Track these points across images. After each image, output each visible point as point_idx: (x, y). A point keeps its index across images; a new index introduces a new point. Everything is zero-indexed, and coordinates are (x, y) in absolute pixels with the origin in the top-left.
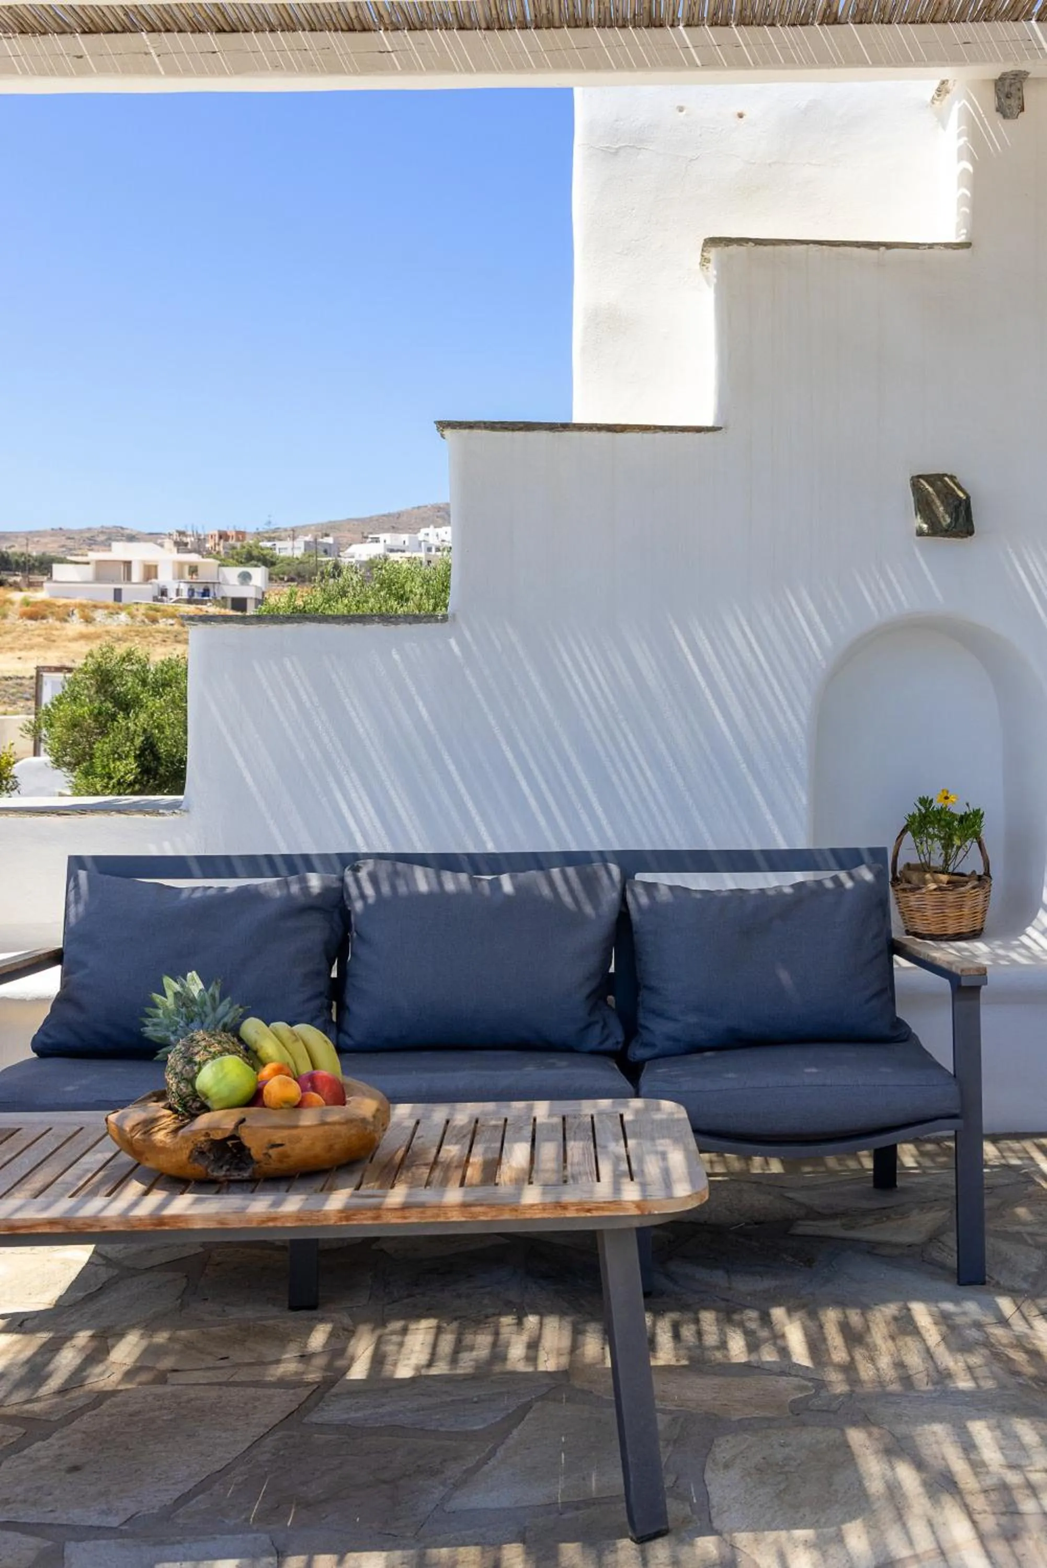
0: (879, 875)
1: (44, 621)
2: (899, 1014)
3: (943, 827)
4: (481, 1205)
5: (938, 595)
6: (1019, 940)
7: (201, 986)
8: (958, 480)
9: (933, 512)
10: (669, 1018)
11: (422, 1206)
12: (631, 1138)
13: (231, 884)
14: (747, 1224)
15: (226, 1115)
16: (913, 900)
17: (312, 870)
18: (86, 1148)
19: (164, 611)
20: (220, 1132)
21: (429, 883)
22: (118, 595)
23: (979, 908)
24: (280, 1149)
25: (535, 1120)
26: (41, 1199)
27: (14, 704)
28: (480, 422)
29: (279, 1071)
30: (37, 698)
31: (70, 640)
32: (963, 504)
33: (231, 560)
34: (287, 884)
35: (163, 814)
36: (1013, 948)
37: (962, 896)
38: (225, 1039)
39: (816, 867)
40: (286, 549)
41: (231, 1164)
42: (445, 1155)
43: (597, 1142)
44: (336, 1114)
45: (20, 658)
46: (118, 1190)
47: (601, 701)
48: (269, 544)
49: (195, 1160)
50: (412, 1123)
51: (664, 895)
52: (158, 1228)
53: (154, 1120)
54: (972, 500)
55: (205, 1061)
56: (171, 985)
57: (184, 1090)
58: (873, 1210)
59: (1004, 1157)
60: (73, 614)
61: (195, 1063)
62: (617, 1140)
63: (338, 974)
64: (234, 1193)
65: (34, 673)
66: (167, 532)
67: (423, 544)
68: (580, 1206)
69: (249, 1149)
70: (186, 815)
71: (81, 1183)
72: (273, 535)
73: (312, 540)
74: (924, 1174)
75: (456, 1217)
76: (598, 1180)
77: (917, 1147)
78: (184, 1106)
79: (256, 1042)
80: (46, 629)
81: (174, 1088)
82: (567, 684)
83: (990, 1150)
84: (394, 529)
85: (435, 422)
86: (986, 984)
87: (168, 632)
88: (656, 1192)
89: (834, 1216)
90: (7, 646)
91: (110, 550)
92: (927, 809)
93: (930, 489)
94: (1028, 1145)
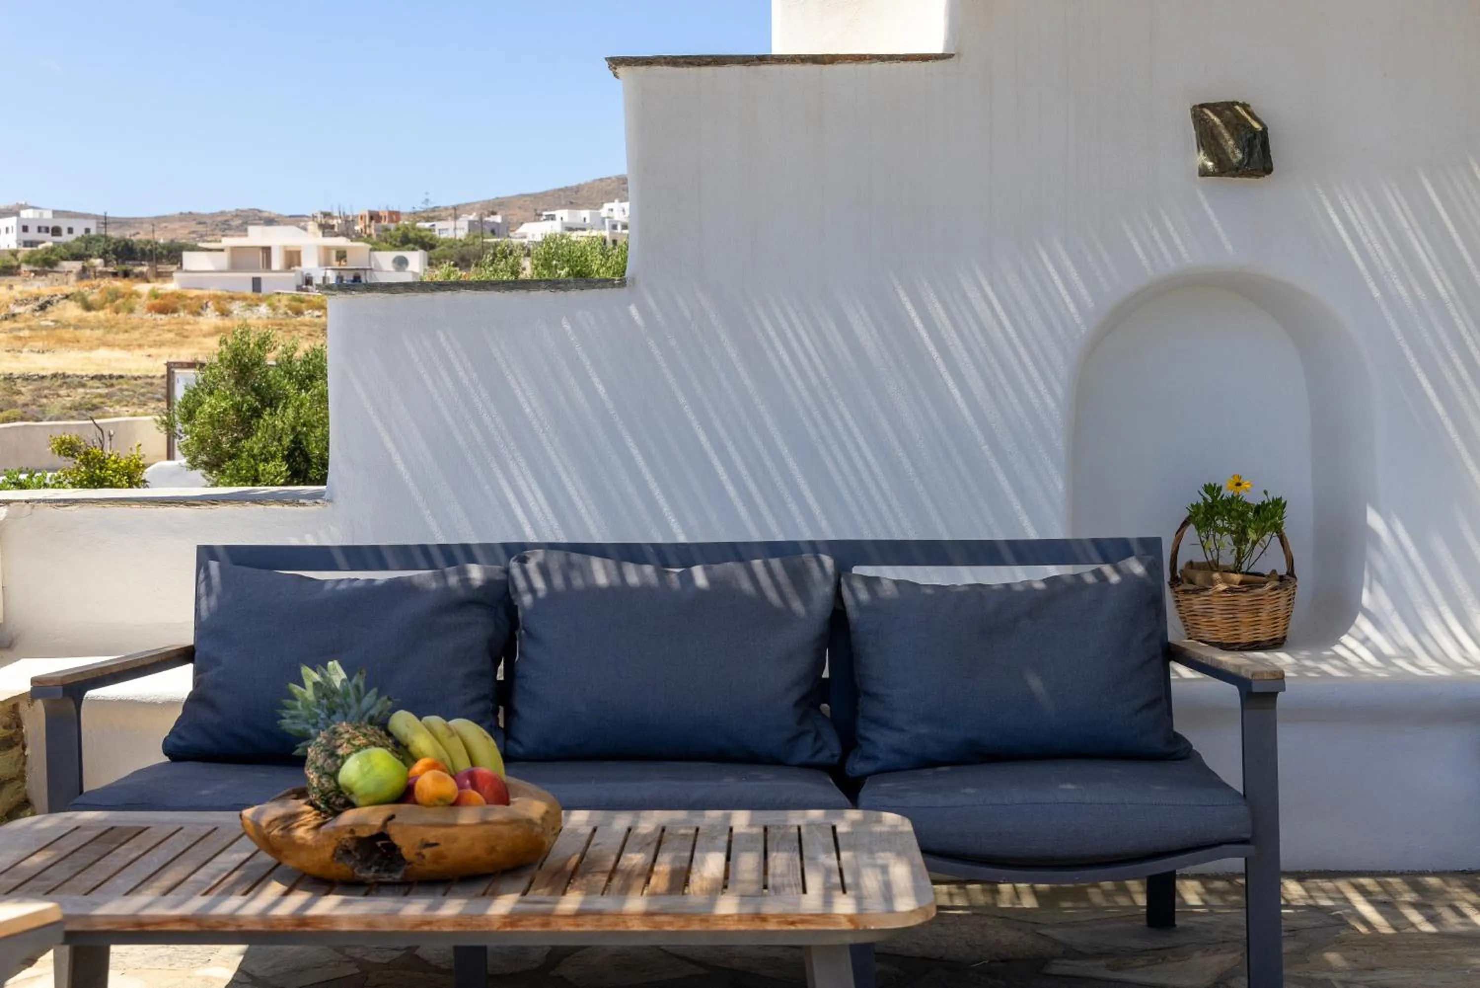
0: (1153, 568)
1: (176, 315)
2: (1177, 729)
3: (1234, 519)
4: (666, 914)
5: (1229, 247)
6: (1331, 650)
7: (344, 676)
8: (1253, 108)
9: (1220, 146)
10: (892, 728)
11: (599, 913)
12: (844, 850)
13: (381, 576)
14: (991, 961)
15: (374, 811)
16: (1197, 603)
17: (474, 561)
18: (221, 848)
19: (309, 302)
20: (366, 829)
21: (608, 575)
22: (257, 284)
23: (1280, 613)
24: (435, 849)
25: (731, 830)
26: (170, 896)
27: (145, 405)
28: (659, 57)
29: (433, 766)
30: (169, 397)
31: (205, 336)
32: (1259, 137)
33: (384, 244)
34: (444, 576)
35: (304, 504)
36: (1324, 659)
37: (1259, 599)
38: (370, 732)
39: (1075, 561)
40: (447, 229)
41: (380, 865)
42: (626, 863)
43: (805, 853)
44: (499, 813)
45: (149, 356)
46: (256, 889)
47: (811, 374)
48: (427, 225)
49: (340, 859)
50: (589, 830)
51: (888, 591)
52: (300, 929)
53: (295, 816)
54: (1269, 132)
55: (349, 755)
56: (311, 676)
57: (326, 786)
58: (1146, 950)
59: (1311, 897)
60: (207, 306)
61: (338, 757)
62: (827, 851)
63: (505, 677)
64: (384, 895)
65: (163, 371)
66: (309, 214)
67: (607, 221)
68: (783, 918)
69: (400, 849)
70: (329, 505)
71: (215, 882)
72: (431, 215)
73: (477, 219)
74: (1211, 913)
75: (637, 926)
76: (805, 891)
77: (1203, 884)
78: (327, 802)
79: (406, 736)
80: (177, 323)
81: (315, 784)
82: (770, 355)
83: (1293, 889)
84: (572, 205)
85: (606, 59)
86: (1284, 690)
87: (315, 325)
88: (875, 906)
89: (1099, 955)
90: (135, 343)
91: (246, 236)
92: (1214, 498)
93: (1217, 120)
94: (1342, 884)
